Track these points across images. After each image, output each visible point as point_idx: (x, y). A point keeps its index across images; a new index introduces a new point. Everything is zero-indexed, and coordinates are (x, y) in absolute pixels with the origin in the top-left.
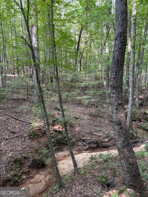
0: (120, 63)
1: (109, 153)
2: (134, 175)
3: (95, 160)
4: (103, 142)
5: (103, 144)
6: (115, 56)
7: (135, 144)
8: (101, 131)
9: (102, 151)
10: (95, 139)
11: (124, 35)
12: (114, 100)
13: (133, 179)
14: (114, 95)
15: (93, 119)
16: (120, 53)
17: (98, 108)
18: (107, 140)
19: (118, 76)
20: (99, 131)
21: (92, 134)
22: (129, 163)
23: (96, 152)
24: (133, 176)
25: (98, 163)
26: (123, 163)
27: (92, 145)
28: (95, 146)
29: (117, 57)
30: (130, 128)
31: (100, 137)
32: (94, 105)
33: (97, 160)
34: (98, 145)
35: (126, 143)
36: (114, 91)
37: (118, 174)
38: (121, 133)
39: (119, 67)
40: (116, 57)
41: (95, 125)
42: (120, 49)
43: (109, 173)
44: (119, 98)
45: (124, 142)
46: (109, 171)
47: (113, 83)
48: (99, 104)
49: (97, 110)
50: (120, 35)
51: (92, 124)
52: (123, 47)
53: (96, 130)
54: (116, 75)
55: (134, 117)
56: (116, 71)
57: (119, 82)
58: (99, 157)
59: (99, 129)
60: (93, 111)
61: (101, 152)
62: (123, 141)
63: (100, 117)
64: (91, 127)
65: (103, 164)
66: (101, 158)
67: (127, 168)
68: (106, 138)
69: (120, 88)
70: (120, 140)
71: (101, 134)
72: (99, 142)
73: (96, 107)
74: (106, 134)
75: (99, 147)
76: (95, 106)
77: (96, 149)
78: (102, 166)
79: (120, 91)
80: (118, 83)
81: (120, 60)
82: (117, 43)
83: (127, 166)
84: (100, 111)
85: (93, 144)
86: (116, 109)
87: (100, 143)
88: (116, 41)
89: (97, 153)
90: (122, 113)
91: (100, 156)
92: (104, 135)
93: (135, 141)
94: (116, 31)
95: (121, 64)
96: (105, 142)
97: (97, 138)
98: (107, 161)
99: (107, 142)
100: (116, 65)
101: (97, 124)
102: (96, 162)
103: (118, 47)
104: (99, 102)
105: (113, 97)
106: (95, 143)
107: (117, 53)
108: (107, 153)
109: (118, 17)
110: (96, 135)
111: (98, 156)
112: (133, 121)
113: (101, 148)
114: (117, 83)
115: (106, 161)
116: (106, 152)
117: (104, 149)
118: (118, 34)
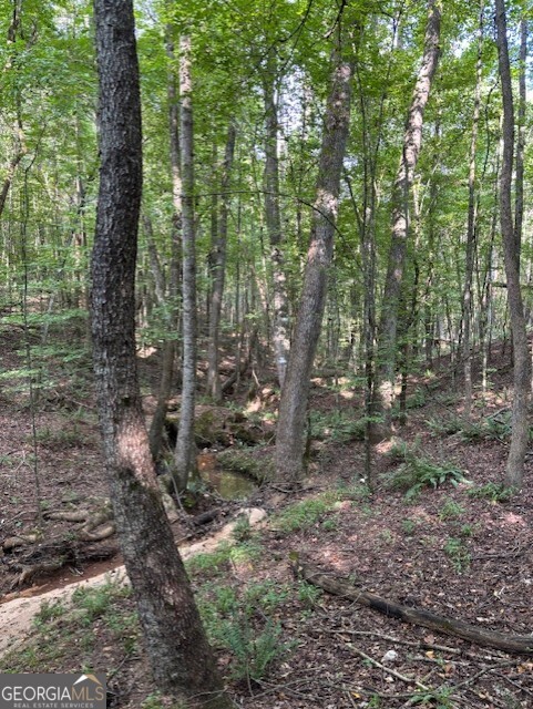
0: (121, 254)
1: (113, 580)
2: (182, 641)
3: (56, 621)
4: (90, 542)
5: (92, 548)
6: (102, 231)
7: (206, 528)
8: (84, 499)
9: (85, 577)
10: (58, 534)
11: (129, 162)
12: (106, 386)
13: (179, 659)
14: (107, 370)
15: (53, 456)
16: (121, 221)
17: (76, 414)
18: (107, 530)
19: (118, 303)
20: (76, 502)
21: (47, 519)
22: (167, 604)
23: (63, 586)
24: (179, 648)
25: (66, 630)
26: (146, 610)
27: (46, 564)
28: (57, 561)
29: (109, 234)
30: (190, 475)
31: (79, 525)
32: (61, 401)
33: (63, 618)
34: (72, 556)
35: (152, 537)
36: (105, 354)
37: (140, 651)
38: (135, 504)
39: (119, 271)
40: (106, 233)
41: (61, 479)
42: (119, 207)
43: (108, 655)
44: (125, 380)
45: (144, 534)
46: (107, 649)
47: (100, 327)
48: (77, 398)
49: (72, 423)
50: (118, 157)
51: (47, 478)
52: (130, 201)
53: (63, 499)
54: (108, 296)
55: (205, 432)
56: (108, 282)
57: (123, 322)
58: (73, 604)
59: (74, 494)
60: (55, 424)
61: (83, 583)
62: (141, 533)
63: (80, 447)
64: (45, 490)
65: (87, 625)
66: (79, 607)
67: (159, 623)
68: (102, 522)
69: (126, 343)
70: (132, 531)
71: (85, 512)
72: (76, 543)
73: (69, 410)
74: (104, 510)
75: (74, 565)
76: (66, 406)
77: (63, 575)
78: (81, 637)
79: (124, 355)
80: (118, 328)
81: (119, 246)
82: (109, 185)
83: (160, 618)
84: (84, 423)
85: (49, 556)
86: (116, 421)
87: (80, 547)
88: (106, 177)
89: (68, 587)
90: (137, 433)
91: (78, 598)
92: (97, 515)
93: (203, 515)
94: (104, 144)
95: (124, 260)
96: (99, 540)
97: (66, 532)
98: (103, 612)
99: (107, 537)
100: (107, 260)
101: (70, 474)
102: (60, 625)
103: (113, 199)
104: (79, 387)
105: (102, 376)
106: (58, 552)
107: (111, 220)
108: (104, 583)
109: (106, 93)
110: (62, 519)
111: (69, 599)
112: (201, 445)
113: (82, 565)
114: (115, 325)
115: (97, 614)
116: (102, 576)
117: (95, 566)
118: (110, 153)
